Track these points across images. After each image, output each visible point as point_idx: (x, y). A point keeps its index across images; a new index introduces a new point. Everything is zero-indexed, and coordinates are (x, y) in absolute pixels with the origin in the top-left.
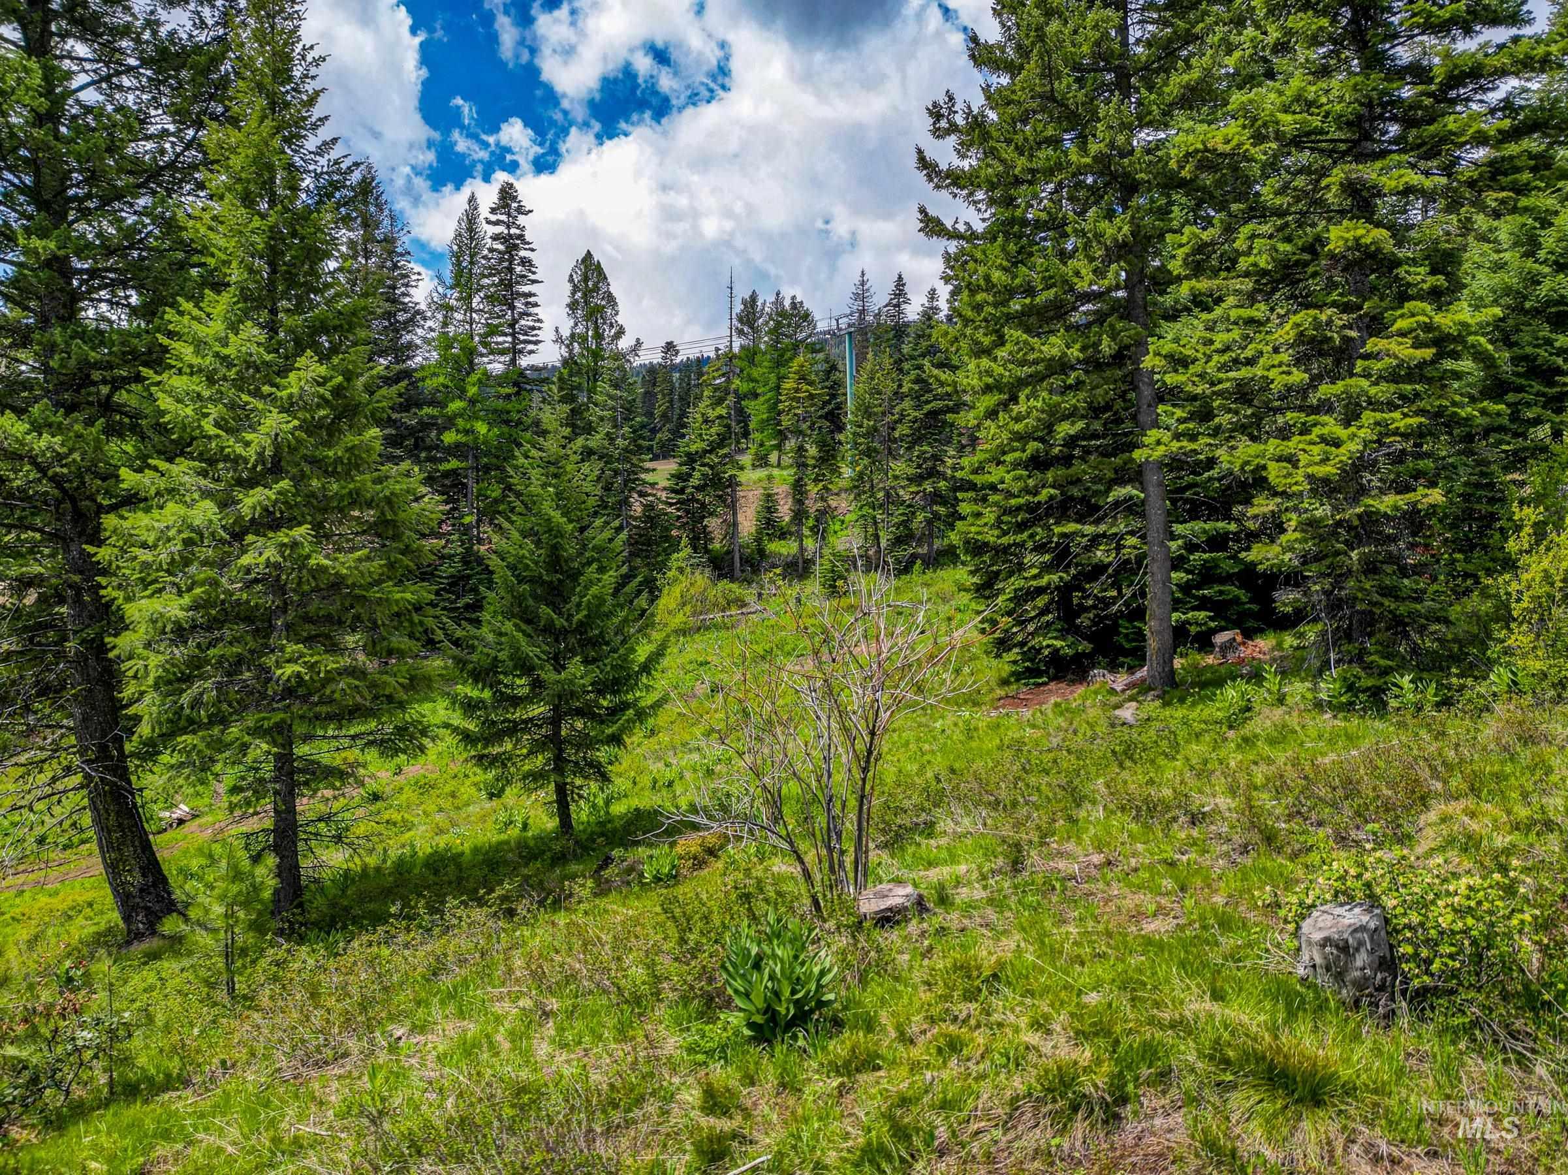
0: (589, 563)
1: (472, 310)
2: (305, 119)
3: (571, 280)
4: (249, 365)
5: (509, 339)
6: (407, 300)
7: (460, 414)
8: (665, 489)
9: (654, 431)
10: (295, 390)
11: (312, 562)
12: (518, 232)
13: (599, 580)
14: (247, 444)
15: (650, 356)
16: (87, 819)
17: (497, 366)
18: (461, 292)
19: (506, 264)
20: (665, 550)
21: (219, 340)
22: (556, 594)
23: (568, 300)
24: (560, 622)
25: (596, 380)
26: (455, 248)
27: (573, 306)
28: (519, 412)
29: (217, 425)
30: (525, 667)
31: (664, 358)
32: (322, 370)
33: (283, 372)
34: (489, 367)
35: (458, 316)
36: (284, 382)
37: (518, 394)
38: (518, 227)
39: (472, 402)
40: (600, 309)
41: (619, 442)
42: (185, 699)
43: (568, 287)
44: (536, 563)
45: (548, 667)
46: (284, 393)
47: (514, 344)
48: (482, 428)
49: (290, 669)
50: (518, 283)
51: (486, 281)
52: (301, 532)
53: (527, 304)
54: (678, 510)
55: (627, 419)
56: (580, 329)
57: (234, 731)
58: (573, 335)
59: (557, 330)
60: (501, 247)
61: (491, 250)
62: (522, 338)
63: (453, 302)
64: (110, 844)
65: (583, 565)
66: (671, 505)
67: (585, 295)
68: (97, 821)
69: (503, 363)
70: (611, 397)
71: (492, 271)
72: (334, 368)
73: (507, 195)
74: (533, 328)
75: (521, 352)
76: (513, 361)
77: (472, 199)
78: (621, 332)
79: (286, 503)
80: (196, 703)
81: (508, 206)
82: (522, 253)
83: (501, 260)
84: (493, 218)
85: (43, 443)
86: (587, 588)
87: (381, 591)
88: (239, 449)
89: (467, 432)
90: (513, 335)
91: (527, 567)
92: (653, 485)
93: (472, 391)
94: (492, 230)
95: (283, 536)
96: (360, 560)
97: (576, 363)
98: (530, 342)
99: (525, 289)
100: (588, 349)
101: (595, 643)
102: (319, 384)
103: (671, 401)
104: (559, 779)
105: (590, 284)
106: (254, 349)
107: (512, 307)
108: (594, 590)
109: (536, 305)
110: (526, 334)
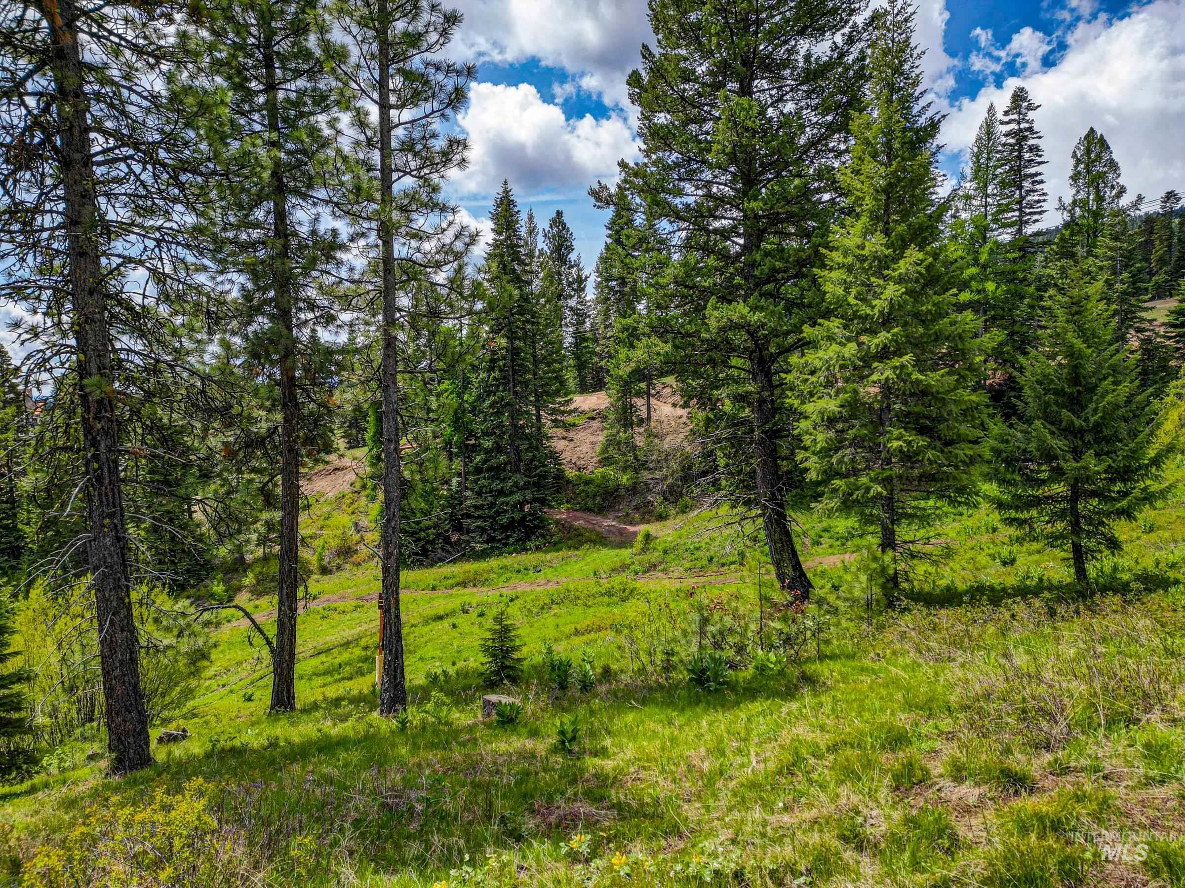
0: (1105, 378)
1: (987, 196)
2: (912, 95)
3: (1074, 155)
4: (875, 258)
5: (1017, 213)
6: (934, 197)
7: (972, 278)
8: (1163, 324)
9: (1151, 274)
10: (903, 271)
11: (913, 377)
12: (1027, 125)
13: (1114, 391)
14: (873, 307)
15: (1152, 206)
16: (762, 535)
17: (1005, 237)
18: (978, 184)
19: (1016, 154)
20: (1162, 378)
21: (858, 247)
22: (1076, 403)
23: (1072, 173)
24: (1078, 423)
25: (1096, 236)
26: (976, 149)
27: (1075, 178)
28: (1024, 270)
29: (856, 298)
30: (1049, 456)
31: (1163, 207)
32: (921, 256)
33: (895, 260)
34: (999, 238)
35: (976, 202)
36: (896, 266)
37: (1023, 256)
38: (1028, 122)
39: (984, 267)
40: (1102, 175)
41: (1118, 286)
42: (834, 460)
43: (1072, 162)
44: (1059, 379)
45: (1069, 456)
46: (897, 273)
47: (1020, 216)
48: (990, 286)
49: (895, 444)
50: (1026, 167)
51: (999, 171)
52: (907, 359)
53: (1033, 183)
54: (1177, 342)
55: (1126, 266)
56: (1082, 195)
57: (864, 480)
58: (1074, 202)
59: (1060, 199)
60: (1012, 141)
61: (1004, 145)
62: (1028, 211)
63: (972, 192)
64: (776, 549)
65: (1100, 380)
66: (1170, 338)
67: (1087, 165)
68: (769, 535)
69: (1011, 234)
70: (1111, 249)
71: (1005, 161)
72: (927, 253)
73: (1019, 97)
74: (1039, 201)
75: (1027, 222)
76: (1019, 231)
77: (991, 108)
78: (1122, 191)
79: (896, 341)
80: (840, 461)
81: (1020, 106)
82: (1031, 142)
83: (1012, 151)
84: (1006, 119)
85: (756, 317)
86: (1103, 397)
87: (955, 395)
88: (869, 311)
89: (979, 292)
90: (1020, 210)
91: (1052, 381)
92: (1151, 321)
93: (983, 258)
94: (1005, 128)
95: (896, 362)
96: (943, 376)
97: (1077, 224)
98: (1035, 213)
99: (1032, 171)
100: (1089, 211)
101: (1107, 440)
102: (918, 265)
103: (1170, 246)
104: (1075, 539)
105: (1092, 156)
106: (878, 247)
107: (1020, 188)
108: (1109, 398)
109: (1042, 182)
110: (1031, 207)
